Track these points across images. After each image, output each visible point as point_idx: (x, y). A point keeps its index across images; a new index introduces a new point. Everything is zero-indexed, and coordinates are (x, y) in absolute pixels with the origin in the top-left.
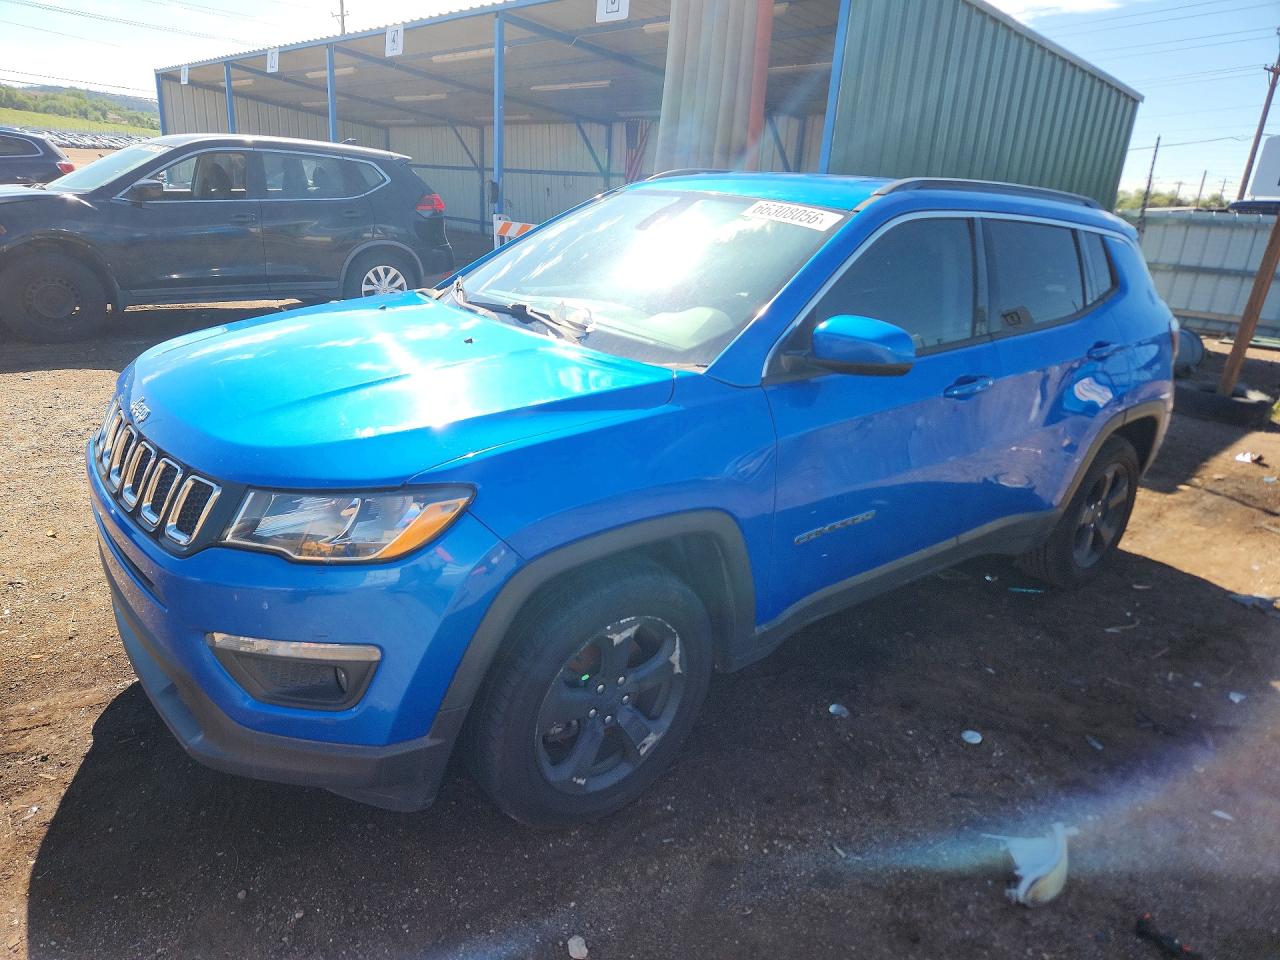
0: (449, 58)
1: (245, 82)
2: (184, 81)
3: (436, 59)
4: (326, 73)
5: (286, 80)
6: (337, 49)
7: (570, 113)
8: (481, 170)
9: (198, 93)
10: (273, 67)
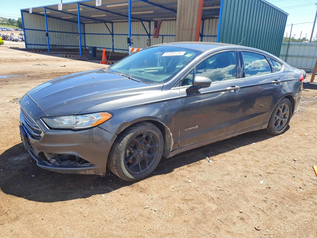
0: (112, 6)
2: (31, 12)
3: (108, 6)
7: (140, 19)
8: (112, 34)
9: (33, 15)
10: (60, 9)
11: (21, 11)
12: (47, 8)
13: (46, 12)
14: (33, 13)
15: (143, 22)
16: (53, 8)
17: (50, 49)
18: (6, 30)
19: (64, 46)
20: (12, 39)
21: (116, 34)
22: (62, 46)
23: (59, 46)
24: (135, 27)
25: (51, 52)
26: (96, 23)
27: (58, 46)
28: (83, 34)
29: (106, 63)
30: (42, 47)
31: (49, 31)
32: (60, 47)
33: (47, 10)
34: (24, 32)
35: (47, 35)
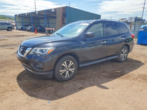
3: (41, 14)
8: (49, 23)
10: (26, 15)
11: (15, 15)
13: (22, 16)
15: (55, 19)
34: (16, 23)
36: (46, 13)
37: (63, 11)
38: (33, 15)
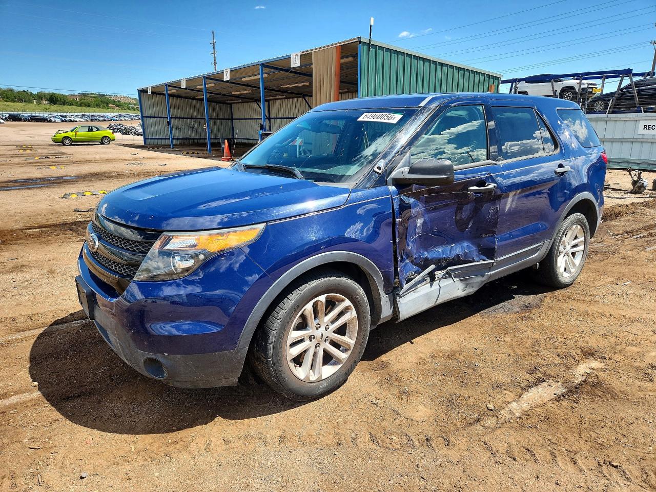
0: (248, 79)
1: (173, 91)
2: (150, 92)
3: (243, 79)
4: (203, 87)
5: (189, 89)
6: (207, 78)
7: (300, 94)
8: (269, 119)
9: (155, 96)
10: (183, 86)
11: (139, 91)
12: (169, 86)
13: (167, 92)
14: (152, 93)
15: (306, 98)
16: (176, 85)
17: (173, 145)
18: (137, 118)
19: (201, 139)
20: (137, 133)
21: (274, 118)
22: (197, 139)
23: (194, 139)
24: (299, 105)
25: (175, 149)
26: (245, 102)
27: (191, 139)
28: (230, 119)
29: (228, 160)
30: (163, 142)
31: (171, 118)
32: (195, 141)
33: (169, 88)
34: (142, 121)
35: (169, 124)
36: (265, 75)
37: (343, 61)
38: (211, 85)
